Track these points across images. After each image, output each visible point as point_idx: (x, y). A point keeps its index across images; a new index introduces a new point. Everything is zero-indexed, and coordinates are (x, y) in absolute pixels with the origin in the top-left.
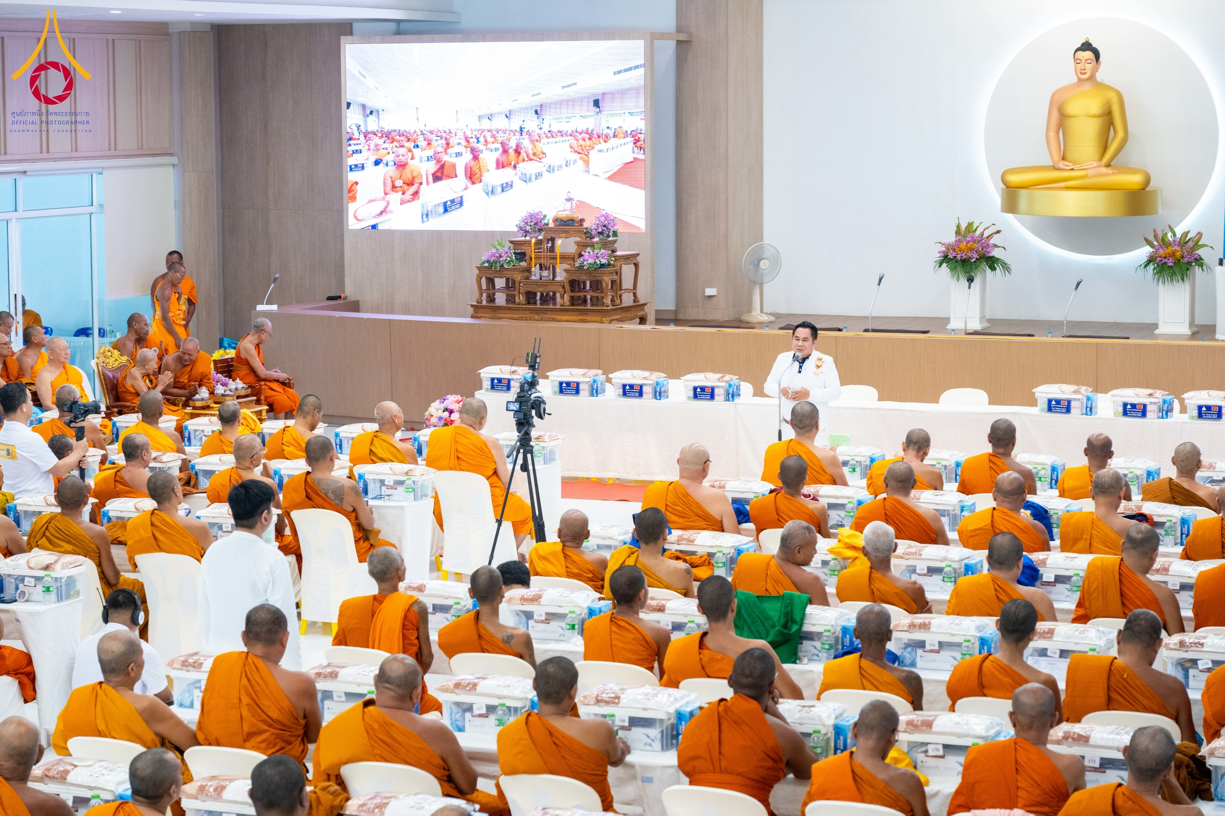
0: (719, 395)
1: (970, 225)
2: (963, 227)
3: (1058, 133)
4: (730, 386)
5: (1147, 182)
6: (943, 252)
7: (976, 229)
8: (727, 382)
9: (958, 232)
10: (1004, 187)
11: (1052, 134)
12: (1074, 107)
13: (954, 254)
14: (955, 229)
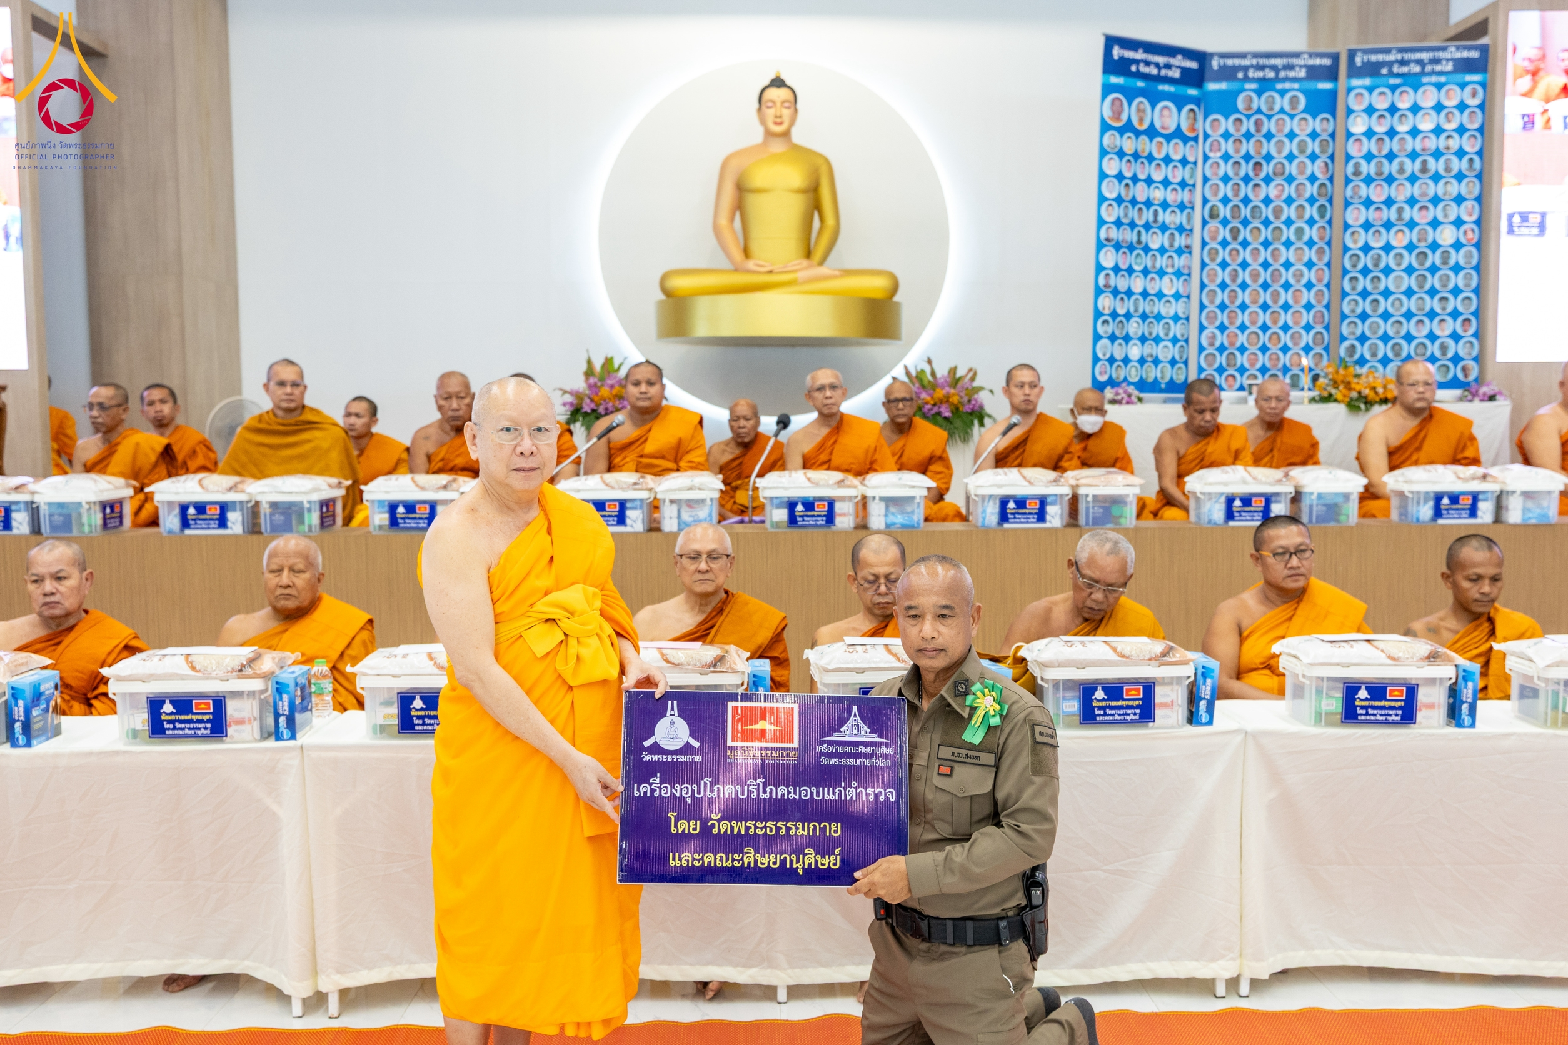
0: (240, 722)
1: (608, 362)
2: (598, 365)
3: (732, 220)
4: (280, 689)
5: (895, 288)
6: (571, 404)
7: (620, 365)
8: (266, 677)
9: (589, 373)
10: (662, 297)
11: (723, 221)
12: (760, 177)
13: (593, 406)
14: (584, 367)
